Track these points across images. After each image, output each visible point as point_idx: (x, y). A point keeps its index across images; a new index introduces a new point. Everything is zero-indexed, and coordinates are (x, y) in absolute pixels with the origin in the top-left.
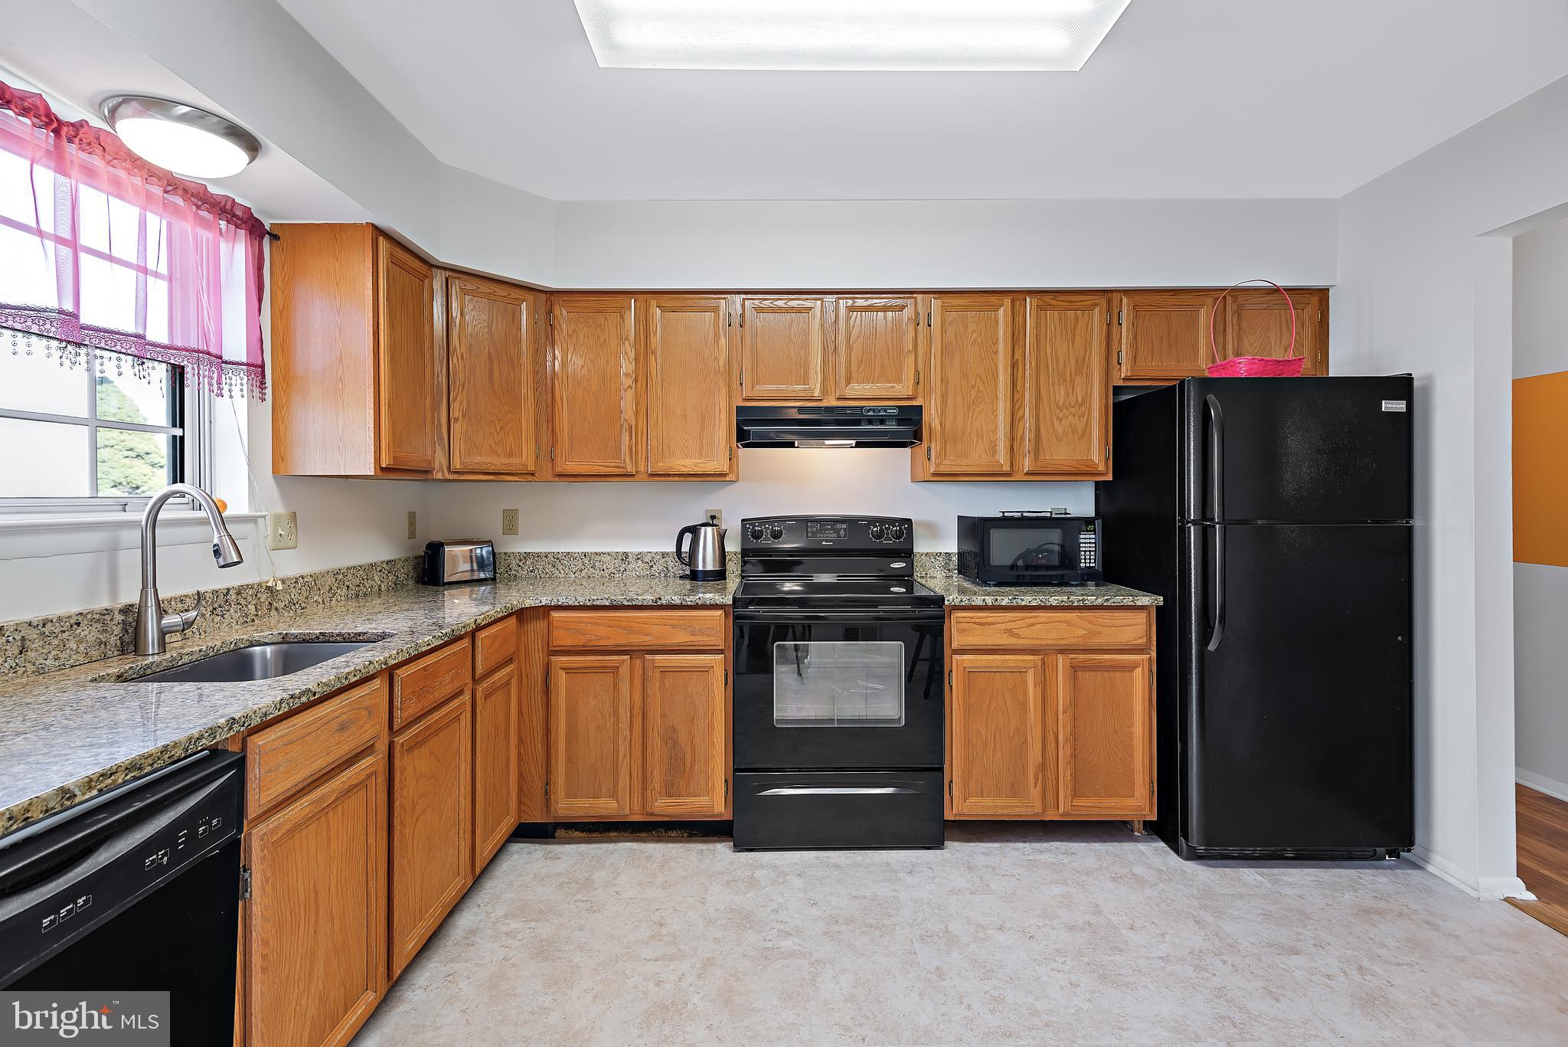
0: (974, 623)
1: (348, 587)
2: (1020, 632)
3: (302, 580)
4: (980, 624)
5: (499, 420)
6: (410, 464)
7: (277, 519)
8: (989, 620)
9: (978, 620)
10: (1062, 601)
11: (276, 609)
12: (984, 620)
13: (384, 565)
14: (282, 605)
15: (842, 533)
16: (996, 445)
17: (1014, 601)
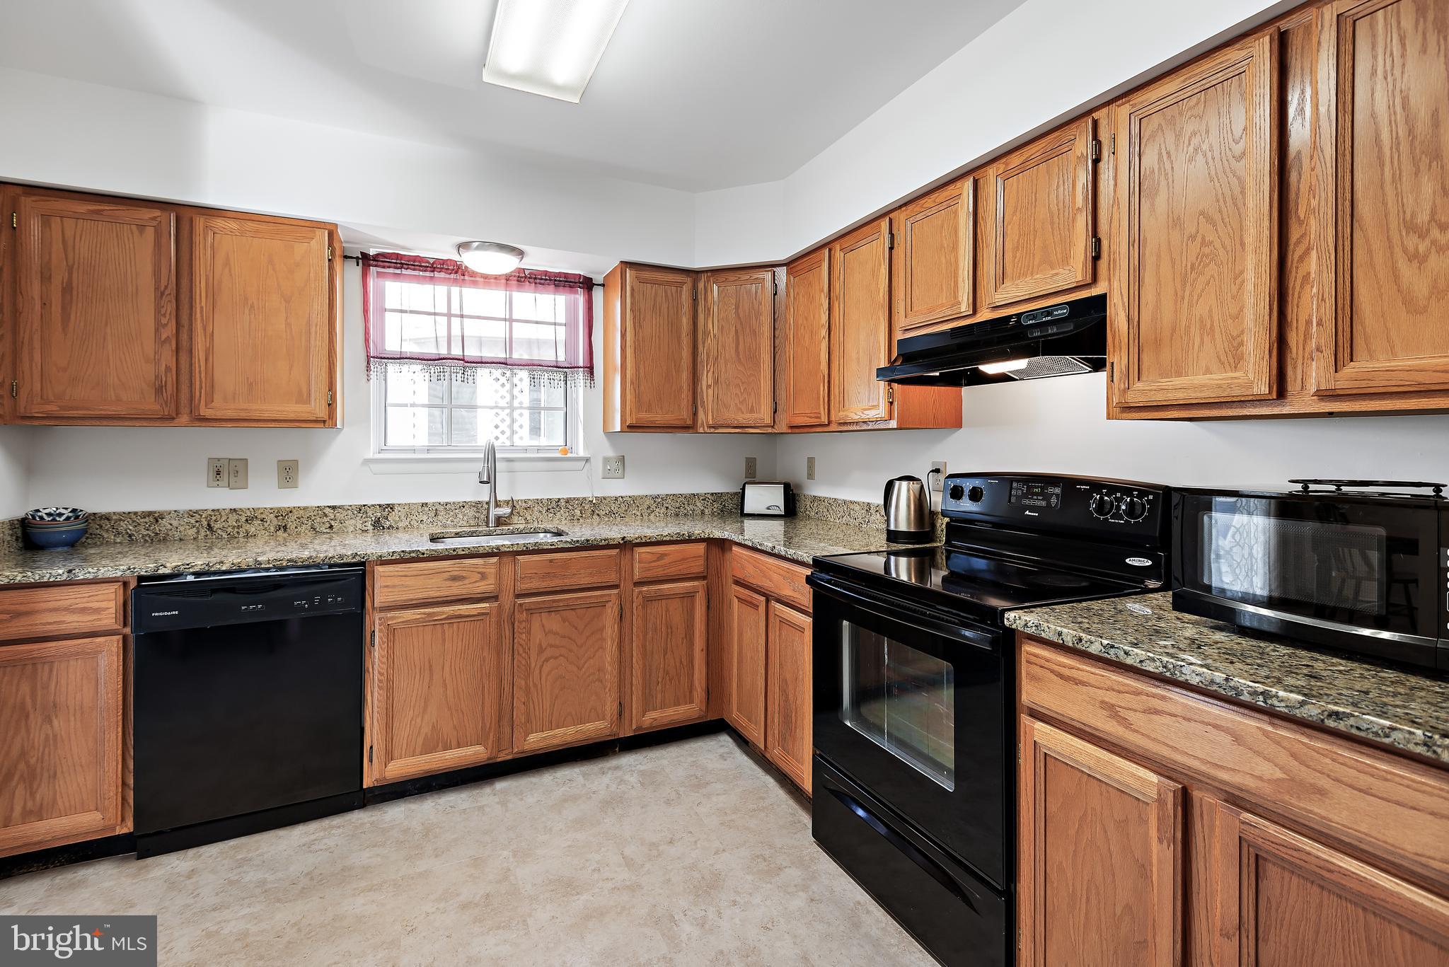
0: (1052, 671)
1: (667, 508)
2: (1131, 716)
3: (621, 499)
4: (1061, 676)
5: (743, 383)
6: (657, 422)
7: (606, 460)
8: (1074, 673)
9: (1056, 668)
10: (1212, 682)
11: (598, 515)
12: (1066, 672)
13: (709, 496)
14: (604, 513)
15: (1054, 500)
16: (1241, 344)
17: (1112, 651)
